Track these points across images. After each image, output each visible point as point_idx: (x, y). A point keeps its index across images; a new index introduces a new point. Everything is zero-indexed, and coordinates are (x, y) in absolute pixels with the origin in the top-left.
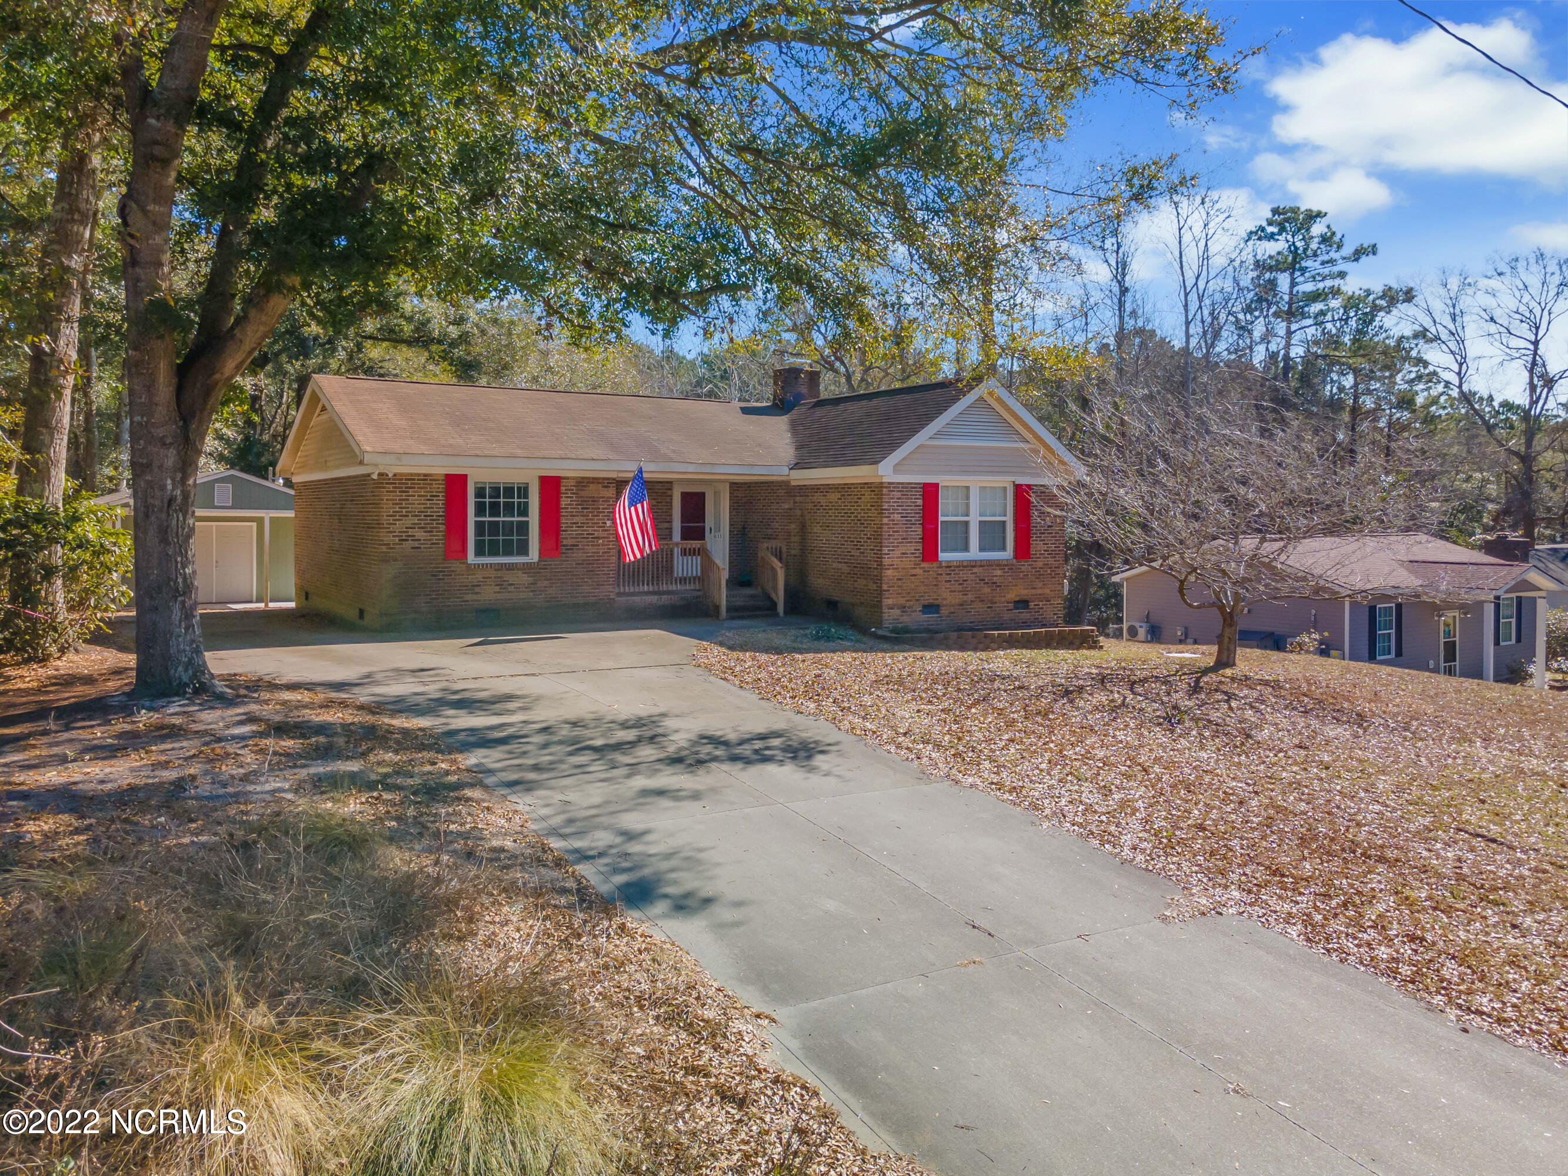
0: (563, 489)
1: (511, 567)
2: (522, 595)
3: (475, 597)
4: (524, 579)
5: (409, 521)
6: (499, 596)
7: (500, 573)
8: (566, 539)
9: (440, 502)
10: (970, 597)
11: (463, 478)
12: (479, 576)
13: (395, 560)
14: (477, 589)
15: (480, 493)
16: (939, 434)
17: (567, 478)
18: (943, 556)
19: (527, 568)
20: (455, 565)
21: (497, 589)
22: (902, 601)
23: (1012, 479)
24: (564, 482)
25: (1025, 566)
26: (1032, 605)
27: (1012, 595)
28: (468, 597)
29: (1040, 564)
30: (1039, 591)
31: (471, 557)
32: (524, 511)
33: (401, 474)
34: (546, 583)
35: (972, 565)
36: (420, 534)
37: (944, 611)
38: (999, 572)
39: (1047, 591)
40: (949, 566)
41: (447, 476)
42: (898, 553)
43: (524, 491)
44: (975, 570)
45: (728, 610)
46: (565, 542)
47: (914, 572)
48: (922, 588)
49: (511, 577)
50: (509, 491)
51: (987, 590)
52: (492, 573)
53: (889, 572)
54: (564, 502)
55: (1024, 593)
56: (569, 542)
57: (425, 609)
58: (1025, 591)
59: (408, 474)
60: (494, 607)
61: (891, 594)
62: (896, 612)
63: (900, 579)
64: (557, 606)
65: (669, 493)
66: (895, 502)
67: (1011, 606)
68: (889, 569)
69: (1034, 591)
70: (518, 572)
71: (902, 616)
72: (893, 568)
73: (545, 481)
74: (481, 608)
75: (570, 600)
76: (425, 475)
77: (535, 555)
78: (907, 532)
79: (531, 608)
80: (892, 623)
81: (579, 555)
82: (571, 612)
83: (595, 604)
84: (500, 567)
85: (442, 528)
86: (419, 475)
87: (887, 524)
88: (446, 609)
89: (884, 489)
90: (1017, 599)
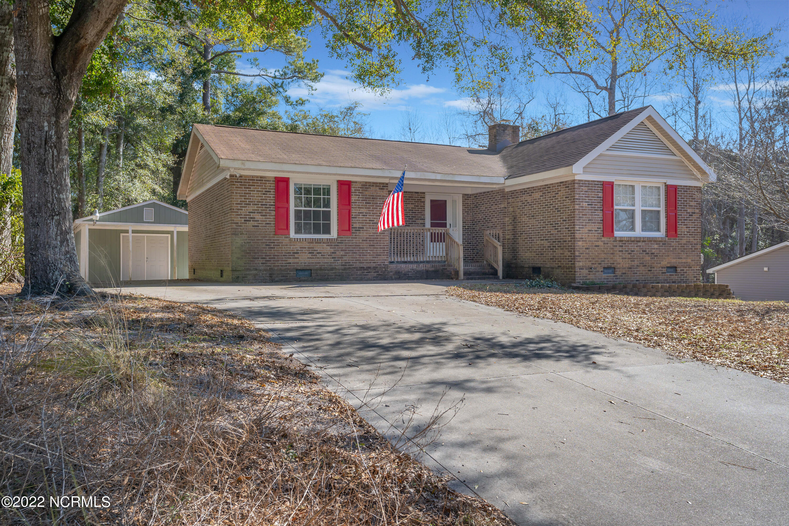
0: (353, 189)
1: (319, 241)
2: (326, 260)
3: (296, 260)
4: (328, 249)
5: (251, 208)
6: (311, 261)
7: (311, 245)
8: (356, 224)
9: (272, 195)
10: (636, 263)
11: (286, 181)
12: (298, 246)
13: (242, 234)
14: (296, 256)
15: (299, 190)
16: (613, 147)
17: (356, 182)
18: (617, 234)
19: (329, 242)
20: (282, 239)
21: (310, 255)
22: (589, 264)
23: (664, 181)
24: (353, 186)
25: (674, 243)
26: (679, 270)
27: (665, 263)
28: (291, 261)
29: (684, 241)
30: (684, 261)
31: (292, 232)
32: (327, 204)
33: (246, 176)
34: (342, 253)
35: (637, 240)
36: (258, 217)
37: (618, 273)
38: (656, 246)
39: (689, 260)
40: (621, 240)
41: (276, 178)
42: (586, 230)
44: (639, 244)
45: (465, 274)
46: (355, 225)
47: (597, 244)
48: (603, 256)
49: (318, 248)
50: (317, 191)
51: (647, 258)
52: (306, 245)
53: (580, 243)
54: (354, 198)
55: (674, 261)
56: (357, 225)
57: (262, 268)
58: (674, 260)
59: (250, 176)
60: (308, 268)
61: (581, 259)
62: (585, 272)
63: (587, 249)
64: (349, 268)
65: (423, 200)
66: (583, 194)
67: (664, 270)
68: (579, 241)
69: (680, 260)
70: (325, 245)
71: (589, 274)
72: (583, 241)
73: (341, 184)
74: (299, 268)
75: (358, 265)
76: (261, 177)
77: (334, 233)
78: (592, 215)
79: (332, 269)
80: (581, 279)
81: (364, 235)
82: (359, 272)
83: (375, 268)
84: (312, 241)
85: (273, 213)
86: (257, 177)
87: (578, 209)
88: (276, 268)
89: (576, 185)
90: (669, 265)
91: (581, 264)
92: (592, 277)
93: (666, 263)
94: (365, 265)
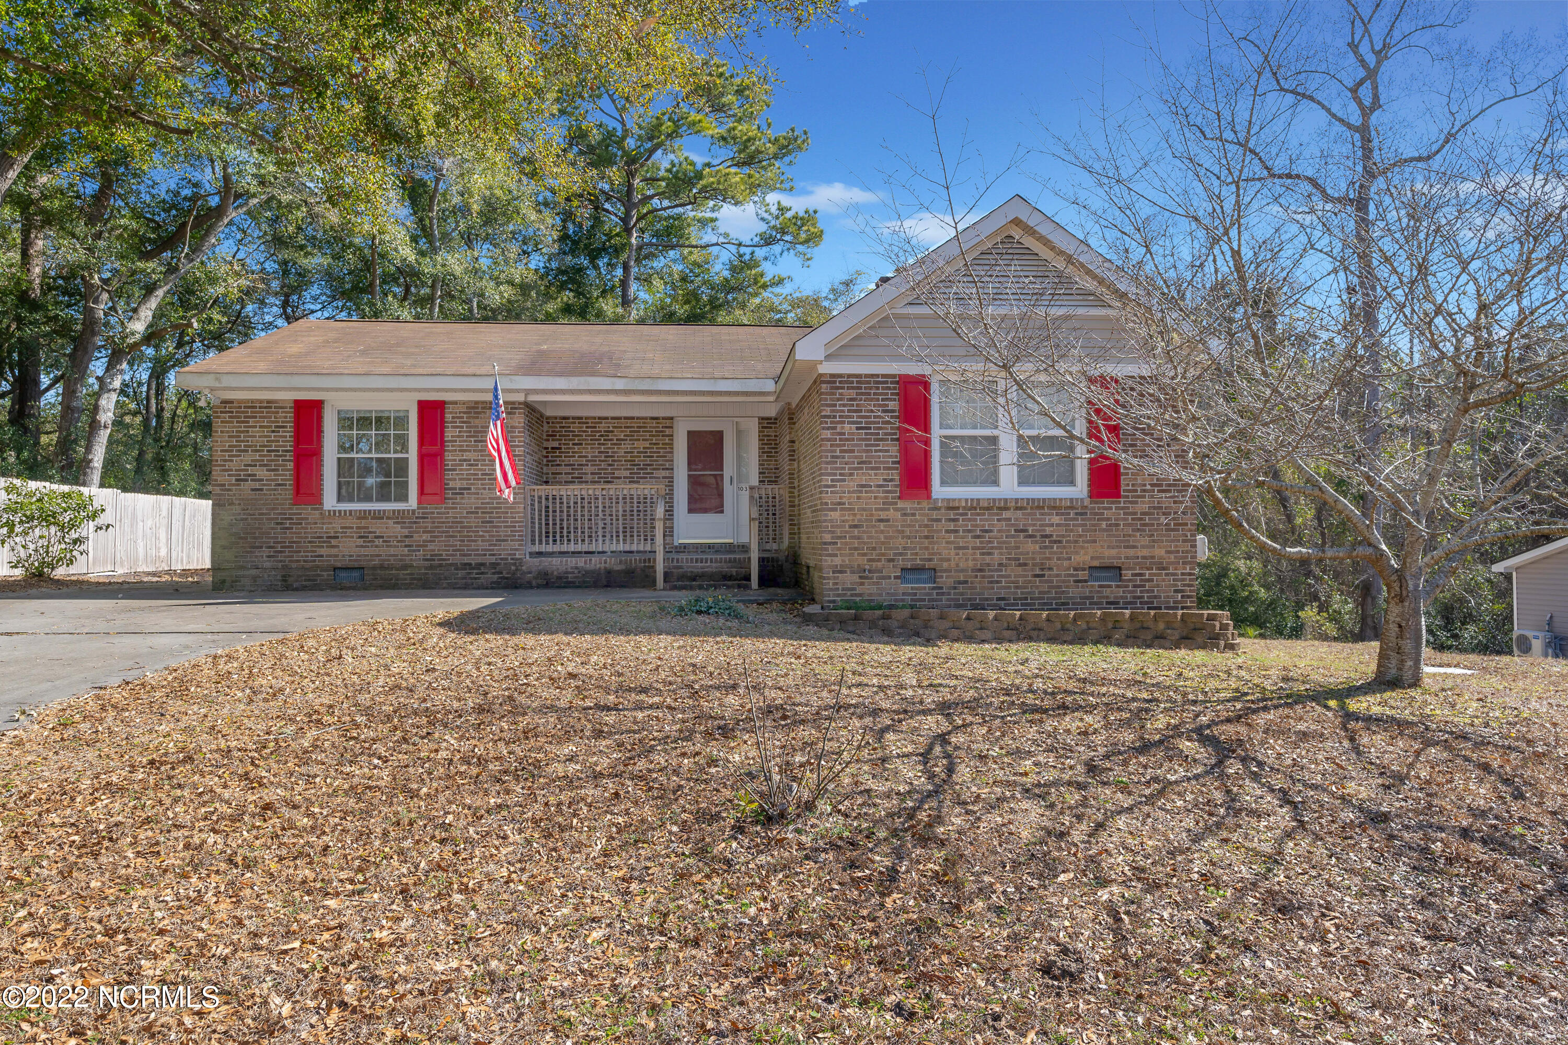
0: (448, 417)
1: (378, 516)
2: (392, 551)
3: (334, 551)
4: (397, 530)
5: (248, 458)
6: (363, 551)
7: (364, 523)
8: (454, 480)
9: (288, 433)
10: (998, 557)
11: (317, 406)
12: (337, 525)
13: (232, 504)
14: (334, 542)
15: (346, 421)
16: (929, 298)
17: (455, 403)
18: (939, 490)
19: (398, 516)
20: (307, 511)
21: (360, 542)
22: (862, 561)
23: (1082, 366)
24: (449, 409)
25: (1110, 509)
26: (1127, 573)
27: (1084, 557)
28: (323, 551)
29: (1142, 506)
30: (1145, 552)
31: (330, 500)
32: (402, 445)
33: (240, 401)
34: (425, 537)
35: (1000, 506)
36: (261, 473)
37: (945, 580)
38: (1056, 519)
39: (1159, 552)
40: (952, 506)
41: (296, 402)
42: (852, 485)
43: (401, 421)
44: (1005, 514)
46: (451, 484)
47: (883, 515)
48: (900, 542)
49: (377, 527)
50: (383, 421)
51: (1031, 547)
52: (353, 522)
53: (835, 515)
54: (449, 434)
55: (1109, 554)
56: (458, 484)
57: (268, 565)
58: (1113, 552)
59: (248, 401)
60: (356, 565)
61: (839, 549)
62: (849, 579)
63: (856, 526)
64: (441, 565)
65: (668, 432)
66: (844, 405)
67: (1083, 575)
68: (835, 510)
69: (1131, 552)
70: (391, 522)
71: (862, 584)
72: (842, 509)
73: (424, 406)
74: (339, 565)
75: (458, 559)
76: (269, 402)
77: (413, 501)
78: (867, 451)
79: (405, 567)
80: (839, 595)
81: (470, 501)
82: (461, 573)
83: (494, 565)
84: (363, 515)
85: (290, 465)
86: (261, 401)
87: (829, 440)
88: (294, 565)
89: (824, 386)
90: (1096, 563)
91: (838, 561)
92: (869, 590)
93: (1088, 558)
94: (473, 560)
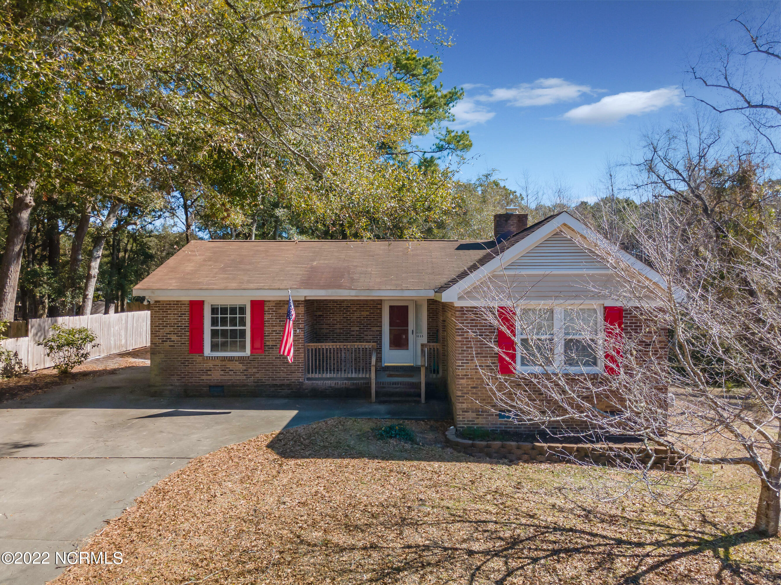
0: (266, 308)
1: (231, 359)
2: (238, 378)
3: (209, 377)
4: (240, 367)
5: (168, 330)
6: (223, 378)
7: (224, 363)
8: (269, 341)
9: (187, 317)
11: (201, 303)
12: (211, 364)
13: (160, 353)
14: (209, 373)
15: (214, 310)
16: (512, 265)
17: (269, 301)
18: (522, 369)
19: (241, 360)
20: (197, 357)
21: (222, 373)
22: (478, 406)
24: (267, 304)
28: (204, 377)
31: (207, 351)
32: (243, 322)
34: (255, 370)
36: (174, 337)
41: (191, 301)
43: (242, 310)
46: (268, 343)
49: (230, 365)
50: (233, 310)
54: (267, 317)
56: (270, 343)
57: (177, 384)
59: (167, 301)
60: (220, 384)
61: (465, 399)
62: (471, 415)
63: (474, 388)
64: (262, 385)
65: (379, 306)
66: (468, 323)
68: (463, 379)
70: (237, 363)
71: (478, 418)
72: (467, 378)
73: (254, 303)
74: (212, 384)
75: (271, 382)
76: (177, 301)
77: (248, 352)
78: (481, 348)
79: (244, 386)
80: (465, 424)
81: (275, 352)
82: (272, 389)
83: (288, 385)
84: (224, 359)
85: (188, 334)
86: (174, 301)
87: (460, 341)
88: (190, 384)
89: (457, 313)
91: (465, 406)
92: (481, 421)
93: (604, 407)
94: (278, 382)
